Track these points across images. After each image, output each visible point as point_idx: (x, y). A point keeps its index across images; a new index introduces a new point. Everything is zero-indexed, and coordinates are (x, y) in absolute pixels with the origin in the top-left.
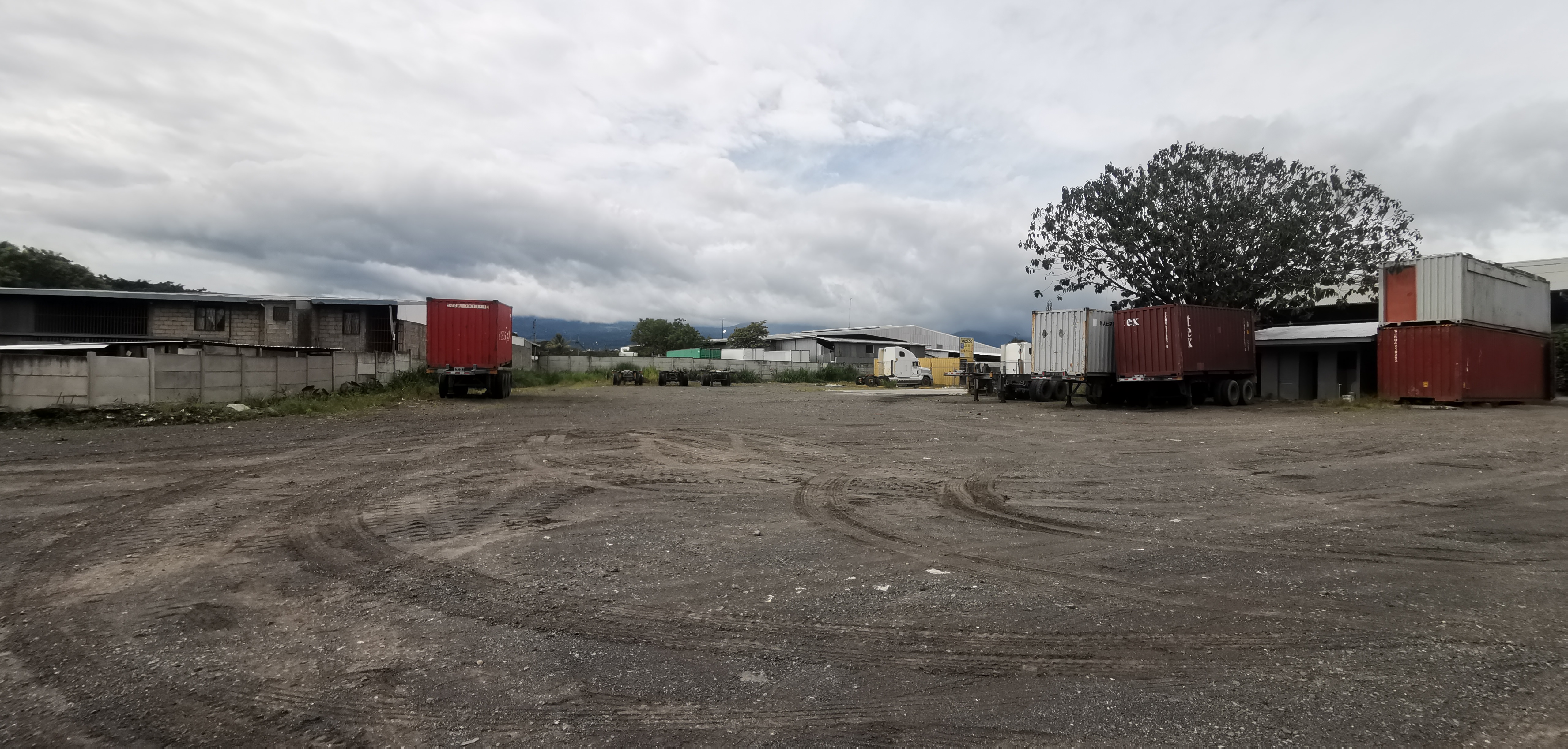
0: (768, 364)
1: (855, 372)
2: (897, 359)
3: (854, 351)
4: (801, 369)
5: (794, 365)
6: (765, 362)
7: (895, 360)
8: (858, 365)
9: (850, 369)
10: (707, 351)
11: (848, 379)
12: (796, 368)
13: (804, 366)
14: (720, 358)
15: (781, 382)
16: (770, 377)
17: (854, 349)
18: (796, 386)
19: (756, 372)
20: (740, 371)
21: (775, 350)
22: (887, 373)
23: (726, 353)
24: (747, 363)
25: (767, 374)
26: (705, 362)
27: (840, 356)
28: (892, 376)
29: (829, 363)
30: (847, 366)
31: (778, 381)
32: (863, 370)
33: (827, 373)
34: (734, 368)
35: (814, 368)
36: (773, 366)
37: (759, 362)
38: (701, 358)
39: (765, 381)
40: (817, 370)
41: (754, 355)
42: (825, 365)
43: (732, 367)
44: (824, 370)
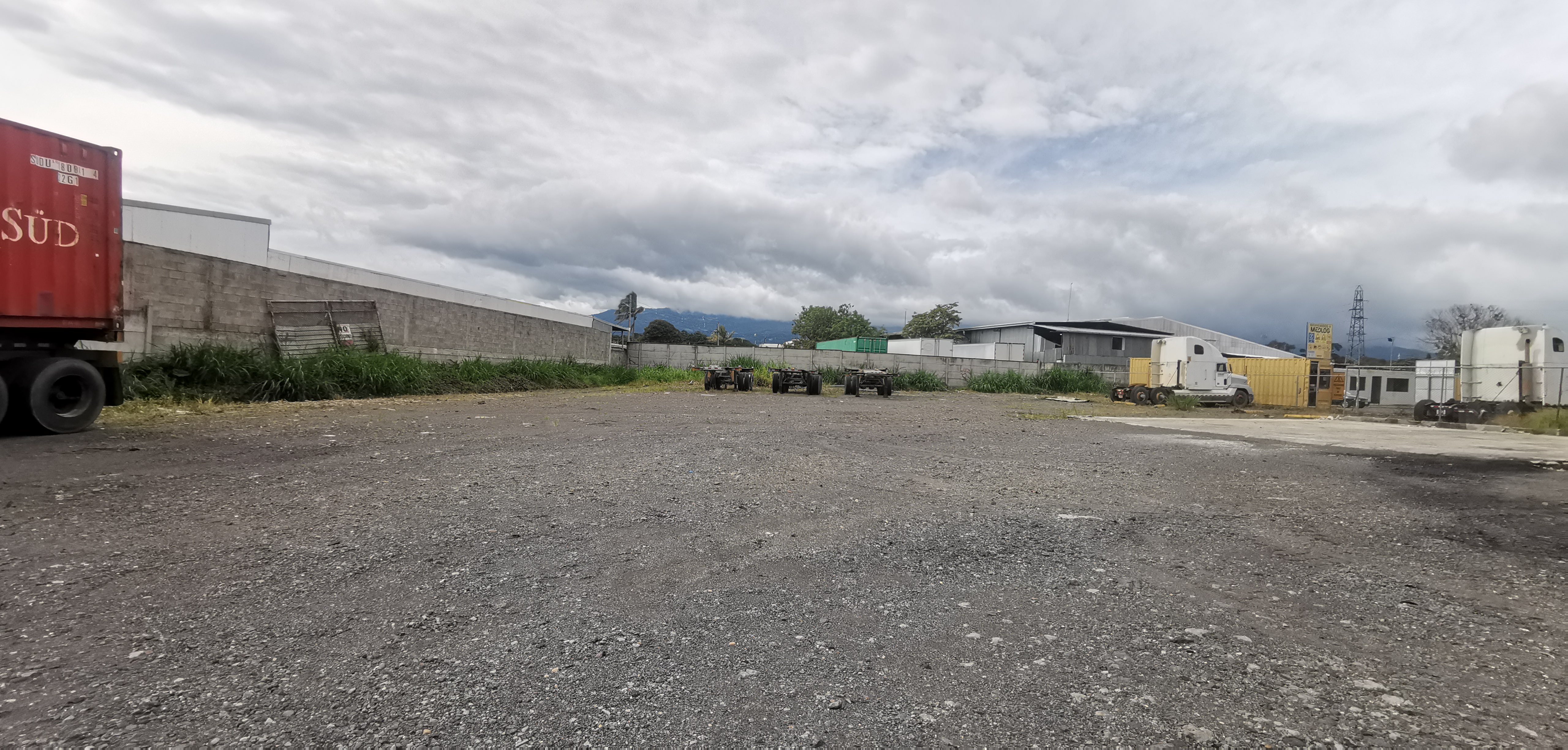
0: (959, 362)
1: (1097, 379)
2: (1189, 358)
3: (1093, 346)
4: (1011, 374)
5: (1000, 364)
6: (954, 359)
7: (1184, 359)
8: (1101, 367)
9: (1088, 373)
10: (866, 342)
11: (1086, 389)
12: (1003, 370)
13: (1014, 367)
14: (886, 353)
15: (979, 390)
16: (961, 383)
17: (1093, 343)
18: (1003, 397)
19: (940, 374)
20: (913, 372)
21: (970, 343)
22: (1167, 380)
23: (893, 346)
24: (925, 360)
25: (955, 377)
26: (861, 358)
27: (1071, 353)
28: (1179, 387)
29: (1055, 363)
30: (1083, 368)
31: (974, 389)
32: (1111, 376)
33: (1053, 378)
34: (904, 368)
35: (1031, 371)
36: (966, 365)
37: (944, 359)
38: (857, 351)
39: (953, 389)
40: (1035, 373)
41: (937, 349)
42: (1049, 367)
43: (901, 365)
44: (1047, 374)
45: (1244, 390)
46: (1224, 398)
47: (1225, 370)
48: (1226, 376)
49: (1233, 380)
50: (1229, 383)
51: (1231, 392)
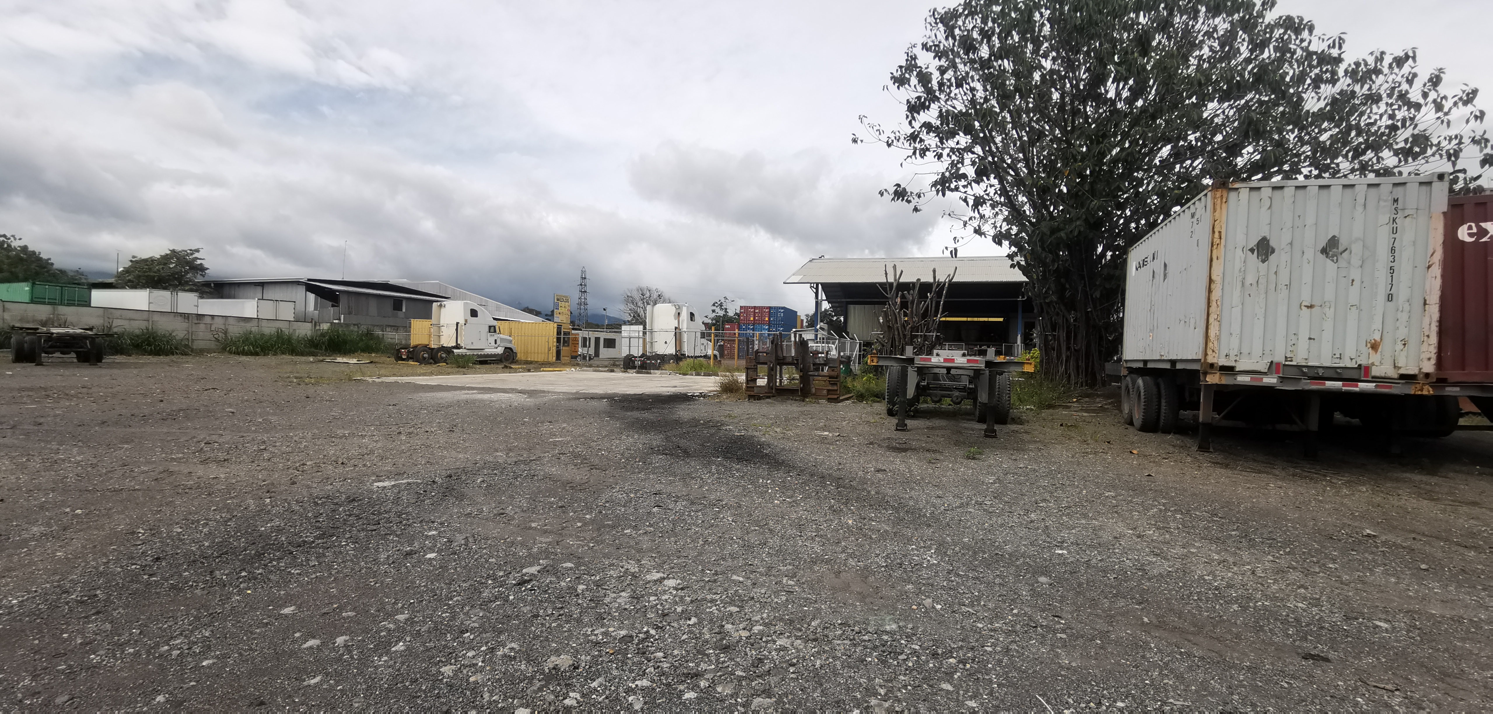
0: (208, 320)
1: (379, 340)
2: (466, 321)
3: (373, 307)
4: (279, 334)
5: (264, 324)
6: (200, 317)
7: (462, 322)
8: (383, 328)
9: (369, 334)
10: (49, 290)
11: (368, 349)
12: (268, 330)
13: (283, 326)
14: (89, 305)
15: (238, 353)
16: (213, 345)
17: (373, 304)
18: (270, 360)
19: (180, 334)
20: (137, 332)
21: (222, 297)
22: (447, 341)
23: (99, 297)
24: (156, 317)
25: (202, 337)
26: (43, 311)
27: (350, 313)
28: (458, 347)
29: (332, 323)
30: (363, 329)
31: (230, 352)
32: (392, 337)
33: (331, 340)
34: (119, 325)
35: (305, 330)
36: (218, 324)
37: (186, 316)
38: (32, 301)
39: (201, 352)
40: (309, 333)
41: (174, 303)
42: (325, 326)
43: (116, 323)
44: (323, 335)
45: (510, 349)
46: (495, 355)
47: (495, 331)
48: (496, 336)
49: (502, 340)
50: (498, 342)
51: (500, 350)
